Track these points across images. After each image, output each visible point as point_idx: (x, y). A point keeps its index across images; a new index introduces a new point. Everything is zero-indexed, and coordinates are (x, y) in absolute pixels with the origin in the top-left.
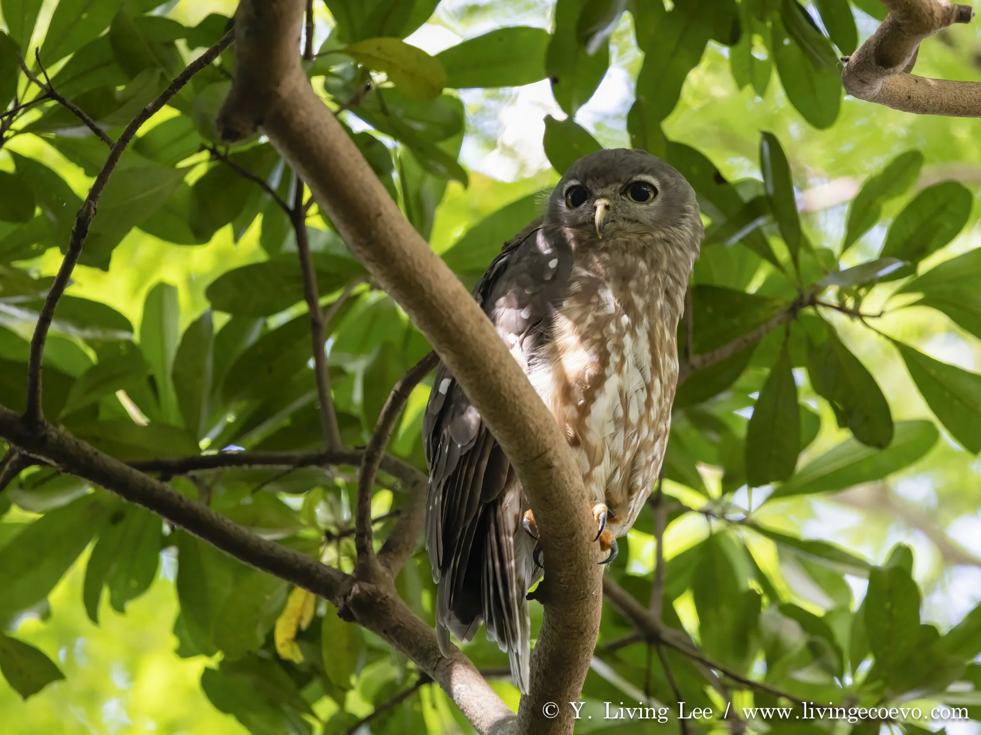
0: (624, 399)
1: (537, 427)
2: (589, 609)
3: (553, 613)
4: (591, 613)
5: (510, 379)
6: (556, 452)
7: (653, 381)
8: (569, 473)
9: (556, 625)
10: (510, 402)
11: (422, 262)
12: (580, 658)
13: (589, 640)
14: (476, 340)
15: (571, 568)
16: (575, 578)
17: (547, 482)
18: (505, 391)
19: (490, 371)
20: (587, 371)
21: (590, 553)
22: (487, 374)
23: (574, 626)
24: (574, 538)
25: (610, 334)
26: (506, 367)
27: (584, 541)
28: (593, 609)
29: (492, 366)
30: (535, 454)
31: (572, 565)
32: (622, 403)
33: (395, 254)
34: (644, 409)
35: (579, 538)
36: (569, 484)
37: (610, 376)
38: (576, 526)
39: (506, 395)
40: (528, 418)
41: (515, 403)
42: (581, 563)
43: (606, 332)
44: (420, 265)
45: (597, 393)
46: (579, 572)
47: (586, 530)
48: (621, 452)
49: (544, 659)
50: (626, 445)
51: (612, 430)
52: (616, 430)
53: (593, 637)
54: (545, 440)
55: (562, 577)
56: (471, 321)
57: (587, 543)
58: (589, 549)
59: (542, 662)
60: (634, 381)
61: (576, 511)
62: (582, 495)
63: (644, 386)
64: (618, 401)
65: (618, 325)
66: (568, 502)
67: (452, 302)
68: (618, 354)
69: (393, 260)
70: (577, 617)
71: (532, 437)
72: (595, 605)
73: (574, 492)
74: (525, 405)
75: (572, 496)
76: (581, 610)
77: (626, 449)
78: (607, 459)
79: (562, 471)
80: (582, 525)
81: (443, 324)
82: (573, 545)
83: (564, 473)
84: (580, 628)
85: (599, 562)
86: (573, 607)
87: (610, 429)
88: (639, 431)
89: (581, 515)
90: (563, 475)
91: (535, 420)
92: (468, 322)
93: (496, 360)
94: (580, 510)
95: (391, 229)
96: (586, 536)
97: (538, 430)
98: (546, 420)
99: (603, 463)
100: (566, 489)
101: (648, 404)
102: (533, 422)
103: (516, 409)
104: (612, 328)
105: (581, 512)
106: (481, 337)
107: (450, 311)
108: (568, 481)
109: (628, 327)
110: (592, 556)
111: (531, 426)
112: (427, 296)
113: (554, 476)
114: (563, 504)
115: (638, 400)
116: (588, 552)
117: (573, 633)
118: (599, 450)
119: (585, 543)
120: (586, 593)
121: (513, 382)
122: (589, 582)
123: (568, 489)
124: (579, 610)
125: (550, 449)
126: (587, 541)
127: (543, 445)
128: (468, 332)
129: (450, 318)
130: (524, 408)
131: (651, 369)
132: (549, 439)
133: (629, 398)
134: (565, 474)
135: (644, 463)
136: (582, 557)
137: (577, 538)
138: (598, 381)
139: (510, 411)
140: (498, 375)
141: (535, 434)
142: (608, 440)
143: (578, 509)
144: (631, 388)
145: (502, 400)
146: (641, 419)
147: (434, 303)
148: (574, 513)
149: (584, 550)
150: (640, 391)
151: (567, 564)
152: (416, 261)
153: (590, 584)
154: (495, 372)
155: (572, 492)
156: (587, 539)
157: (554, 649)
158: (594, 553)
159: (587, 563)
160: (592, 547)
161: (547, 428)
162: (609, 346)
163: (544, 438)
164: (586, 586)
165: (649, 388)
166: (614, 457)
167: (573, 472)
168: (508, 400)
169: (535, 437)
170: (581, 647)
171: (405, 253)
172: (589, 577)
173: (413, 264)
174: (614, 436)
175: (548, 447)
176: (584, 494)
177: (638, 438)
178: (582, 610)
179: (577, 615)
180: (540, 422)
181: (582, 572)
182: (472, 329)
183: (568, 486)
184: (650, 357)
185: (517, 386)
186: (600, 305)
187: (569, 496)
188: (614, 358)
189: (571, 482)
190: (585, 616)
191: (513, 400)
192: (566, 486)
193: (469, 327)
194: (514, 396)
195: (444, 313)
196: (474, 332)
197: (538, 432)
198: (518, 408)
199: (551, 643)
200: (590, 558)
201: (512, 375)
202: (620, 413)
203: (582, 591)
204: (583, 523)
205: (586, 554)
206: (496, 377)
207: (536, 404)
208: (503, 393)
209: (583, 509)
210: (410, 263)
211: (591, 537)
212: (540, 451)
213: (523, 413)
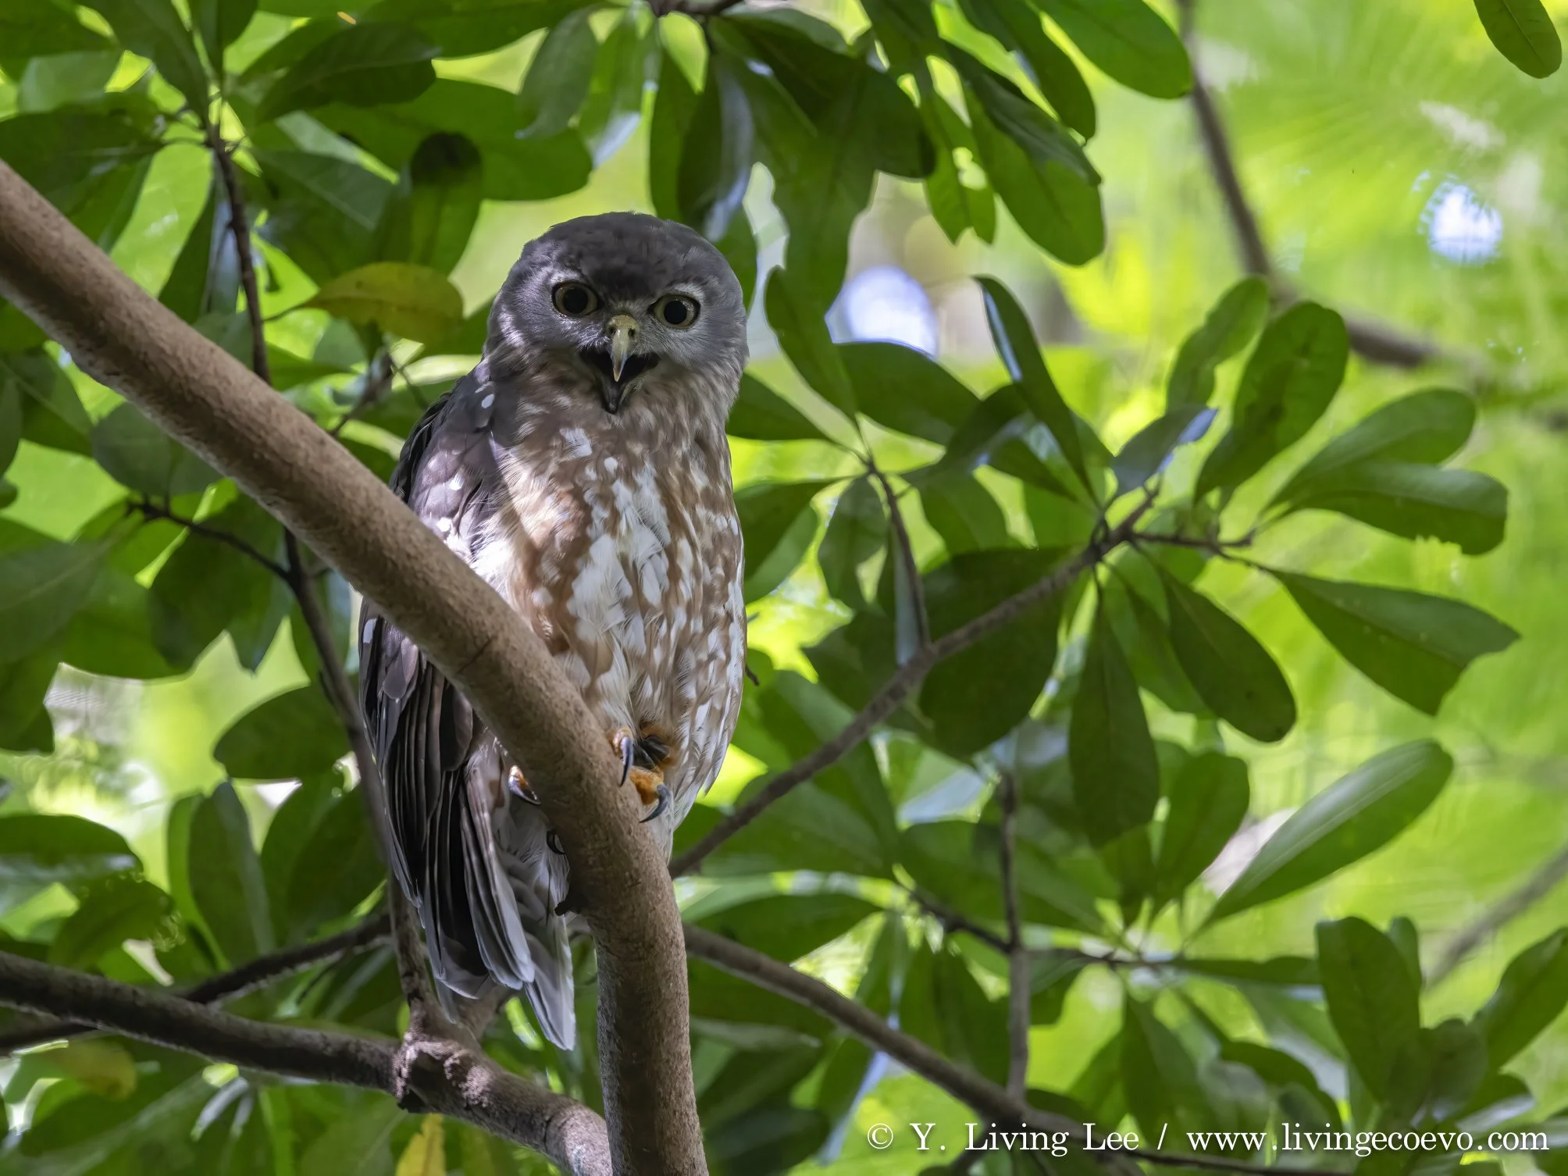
0: (632, 571)
1: (462, 605)
2: (650, 903)
3: (597, 922)
4: (654, 909)
5: (394, 530)
6: (507, 641)
7: (675, 543)
8: (541, 676)
9: (609, 941)
10: (405, 568)
11: (195, 361)
12: (663, 991)
13: (668, 957)
14: (319, 475)
15: (596, 836)
16: (609, 852)
17: (508, 693)
18: (391, 550)
19: (356, 522)
20: (557, 535)
21: (620, 805)
22: (353, 526)
23: (635, 936)
24: (584, 783)
25: (587, 482)
26: (382, 512)
27: (604, 787)
28: (657, 903)
29: (358, 513)
30: (472, 649)
31: (595, 831)
32: (628, 577)
33: (146, 354)
34: (666, 582)
35: (592, 782)
36: (548, 694)
37: (597, 538)
38: (579, 762)
39: (394, 557)
40: (443, 589)
41: (413, 568)
42: (610, 824)
43: (580, 480)
44: (193, 367)
45: (579, 563)
46: (611, 841)
47: (600, 767)
48: (642, 649)
49: (611, 1008)
50: (651, 638)
51: (621, 618)
52: (626, 616)
53: (673, 950)
54: (484, 624)
55: (589, 856)
56: (303, 444)
57: (609, 790)
58: (615, 799)
59: (609, 1012)
60: (644, 545)
61: (573, 737)
62: (576, 710)
63: (661, 549)
64: (621, 574)
65: (599, 469)
66: (554, 724)
67: (262, 419)
68: (605, 507)
69: (145, 365)
70: (635, 920)
71: (458, 621)
72: (660, 896)
73: (559, 705)
74: (432, 571)
75: (558, 711)
76: (636, 907)
77: (651, 643)
78: (619, 660)
79: (528, 672)
80: (590, 759)
81: (256, 456)
82: (585, 794)
83: (533, 675)
84: (644, 937)
85: (642, 819)
86: (621, 903)
87: (616, 616)
88: (668, 617)
89: (585, 743)
90: (532, 678)
91: (455, 592)
92: (298, 447)
93: (361, 501)
94: (579, 734)
95: (129, 315)
96: (603, 776)
97: (465, 609)
98: (476, 591)
99: (613, 668)
100: (543, 701)
101: (674, 574)
102: (453, 596)
103: (416, 577)
104: (590, 473)
105: (582, 738)
106: (325, 469)
107: (262, 433)
108: (544, 688)
109: (618, 471)
110: (625, 810)
111: (451, 601)
112: (217, 413)
113: (516, 683)
114: (546, 728)
115: (656, 570)
116: (616, 803)
117: (637, 949)
118: (602, 650)
119: (605, 790)
120: (634, 876)
121: (400, 536)
122: (633, 856)
123: (546, 701)
124: (633, 906)
125: (495, 637)
126: (609, 785)
127: (481, 632)
128: (301, 463)
129: (265, 445)
130: (431, 575)
131: (669, 527)
132: (488, 621)
133: (639, 568)
134: (535, 677)
135: (693, 665)
136: (607, 814)
137: (588, 782)
138: (579, 547)
139: (407, 581)
140: (372, 527)
141: (462, 614)
142: (618, 633)
143: (576, 734)
144: (640, 555)
145: (390, 565)
146: (666, 597)
147: (232, 423)
148: (571, 740)
149: (608, 801)
150: (657, 557)
151: (587, 831)
152: (184, 361)
153: (637, 858)
154: (364, 522)
155: (556, 706)
156: (607, 783)
157: (620, 984)
158: (628, 806)
159: (619, 822)
160: (620, 796)
161: (482, 603)
162: (588, 497)
163: (479, 619)
164: (630, 863)
165: (671, 552)
166: (631, 658)
167: (549, 674)
168: (400, 567)
169: (464, 620)
170: (658, 970)
171: (162, 351)
172: (631, 847)
173: (181, 366)
174: (626, 625)
175: (490, 634)
176: (579, 709)
177: (669, 627)
178: (639, 905)
179: (633, 917)
180: (465, 595)
181: (615, 840)
182: (307, 456)
183: (547, 697)
184: (664, 510)
185: (410, 541)
186: (566, 448)
187: (554, 714)
188: (600, 513)
189: (551, 689)
190: (647, 916)
191: (408, 564)
192: (543, 697)
193: (301, 454)
194: (409, 556)
195: (253, 438)
196: (311, 461)
197: (466, 612)
198: (420, 575)
199: (613, 977)
200: (622, 813)
201: (397, 524)
202: (628, 590)
203: (627, 874)
204: (591, 756)
205: (613, 808)
206: (369, 530)
207: (451, 567)
208: (387, 553)
209: (584, 732)
210: (174, 366)
211: (613, 779)
212: (478, 642)
213: (431, 583)
